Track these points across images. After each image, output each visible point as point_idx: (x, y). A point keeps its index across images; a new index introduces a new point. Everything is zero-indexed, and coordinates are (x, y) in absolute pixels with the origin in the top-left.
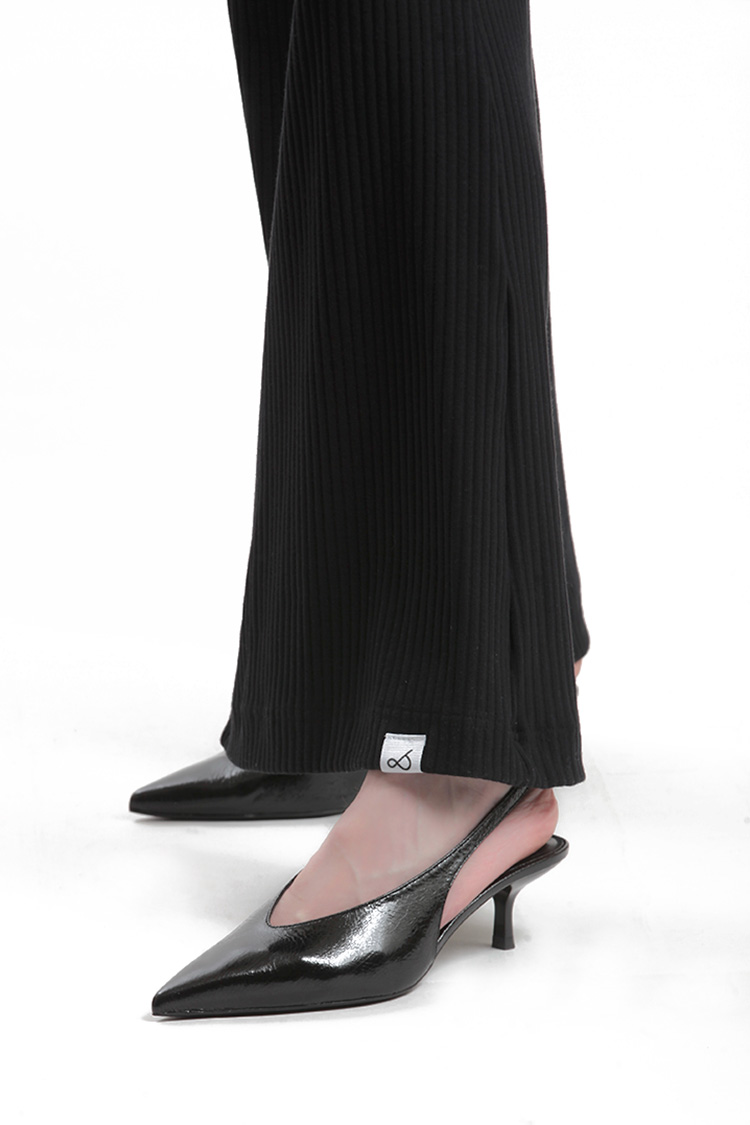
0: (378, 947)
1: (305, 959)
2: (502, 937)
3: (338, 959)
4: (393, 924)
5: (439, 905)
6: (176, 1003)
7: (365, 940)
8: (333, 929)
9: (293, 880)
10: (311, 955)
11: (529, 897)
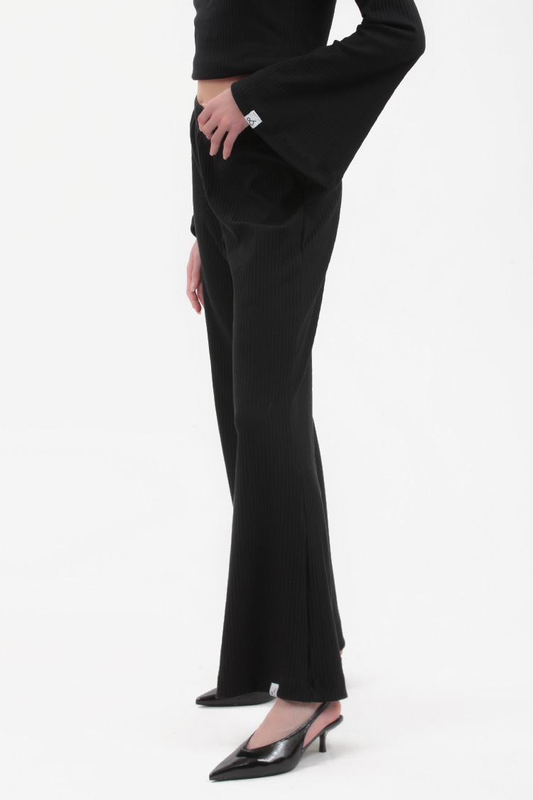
0: (282, 755)
1: (259, 760)
2: (322, 748)
3: (270, 759)
4: (287, 748)
5: (302, 740)
6: (220, 774)
7: (277, 754)
8: (268, 750)
9: (250, 738)
10: (261, 758)
11: (331, 736)
